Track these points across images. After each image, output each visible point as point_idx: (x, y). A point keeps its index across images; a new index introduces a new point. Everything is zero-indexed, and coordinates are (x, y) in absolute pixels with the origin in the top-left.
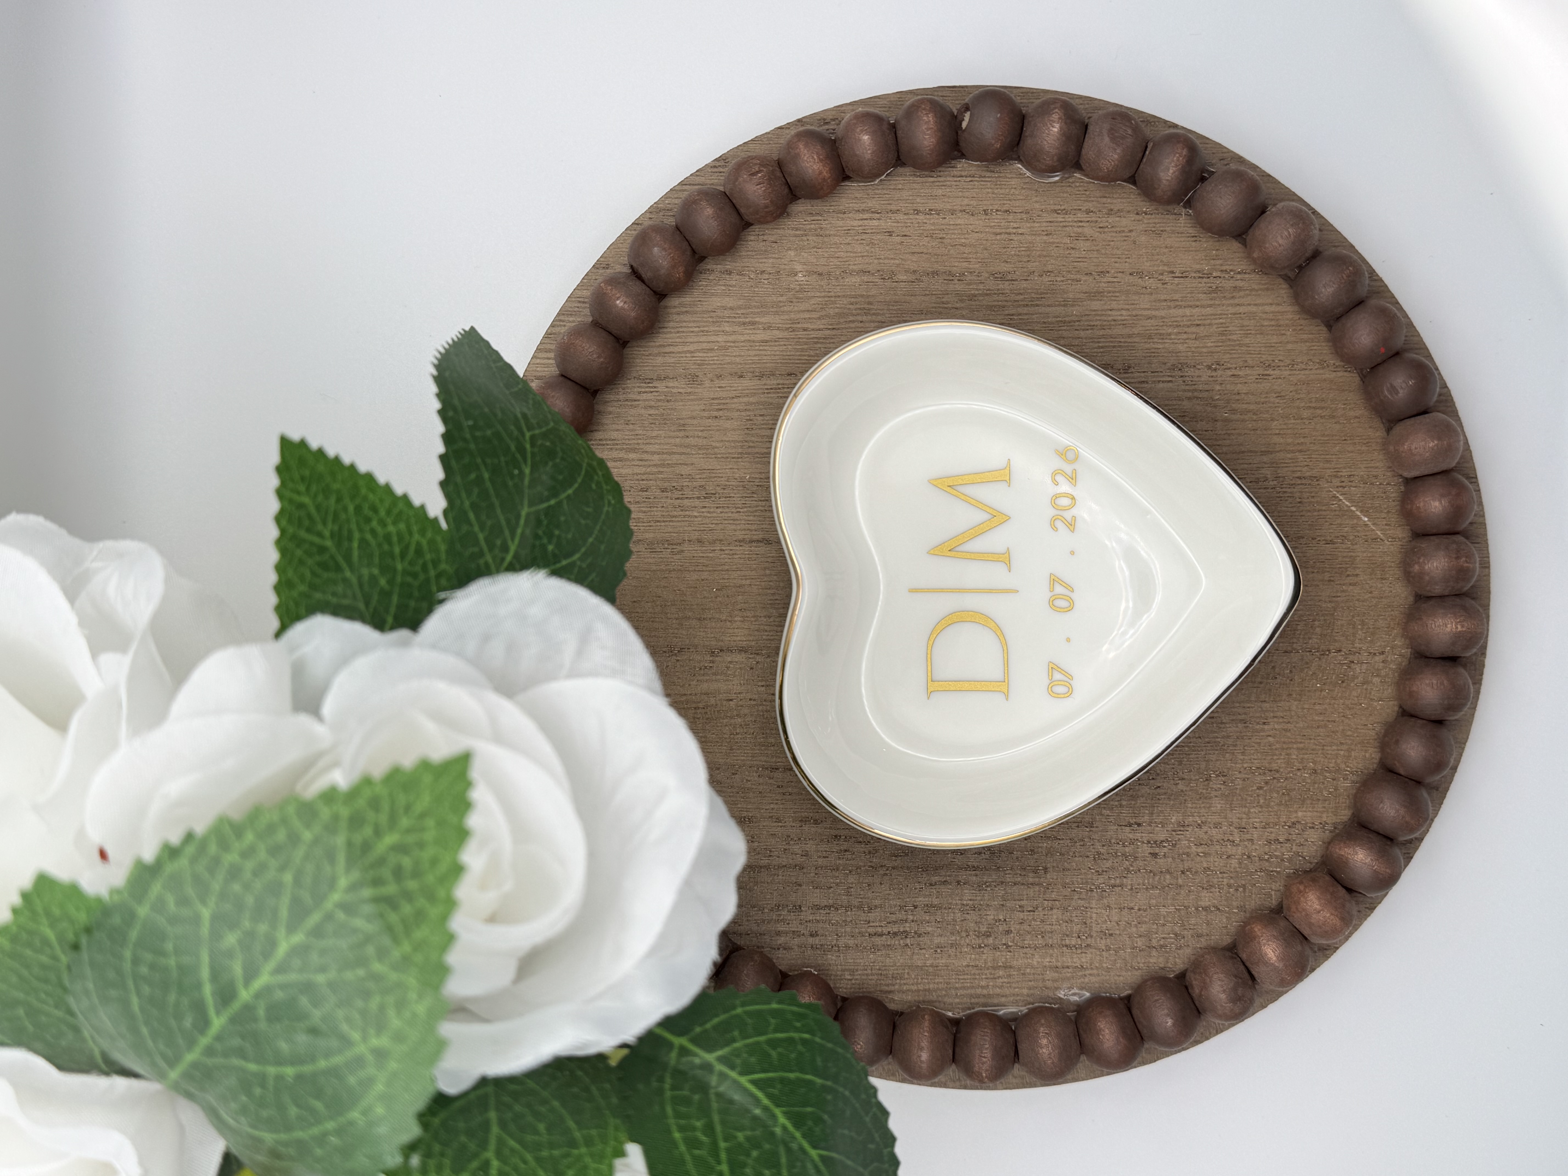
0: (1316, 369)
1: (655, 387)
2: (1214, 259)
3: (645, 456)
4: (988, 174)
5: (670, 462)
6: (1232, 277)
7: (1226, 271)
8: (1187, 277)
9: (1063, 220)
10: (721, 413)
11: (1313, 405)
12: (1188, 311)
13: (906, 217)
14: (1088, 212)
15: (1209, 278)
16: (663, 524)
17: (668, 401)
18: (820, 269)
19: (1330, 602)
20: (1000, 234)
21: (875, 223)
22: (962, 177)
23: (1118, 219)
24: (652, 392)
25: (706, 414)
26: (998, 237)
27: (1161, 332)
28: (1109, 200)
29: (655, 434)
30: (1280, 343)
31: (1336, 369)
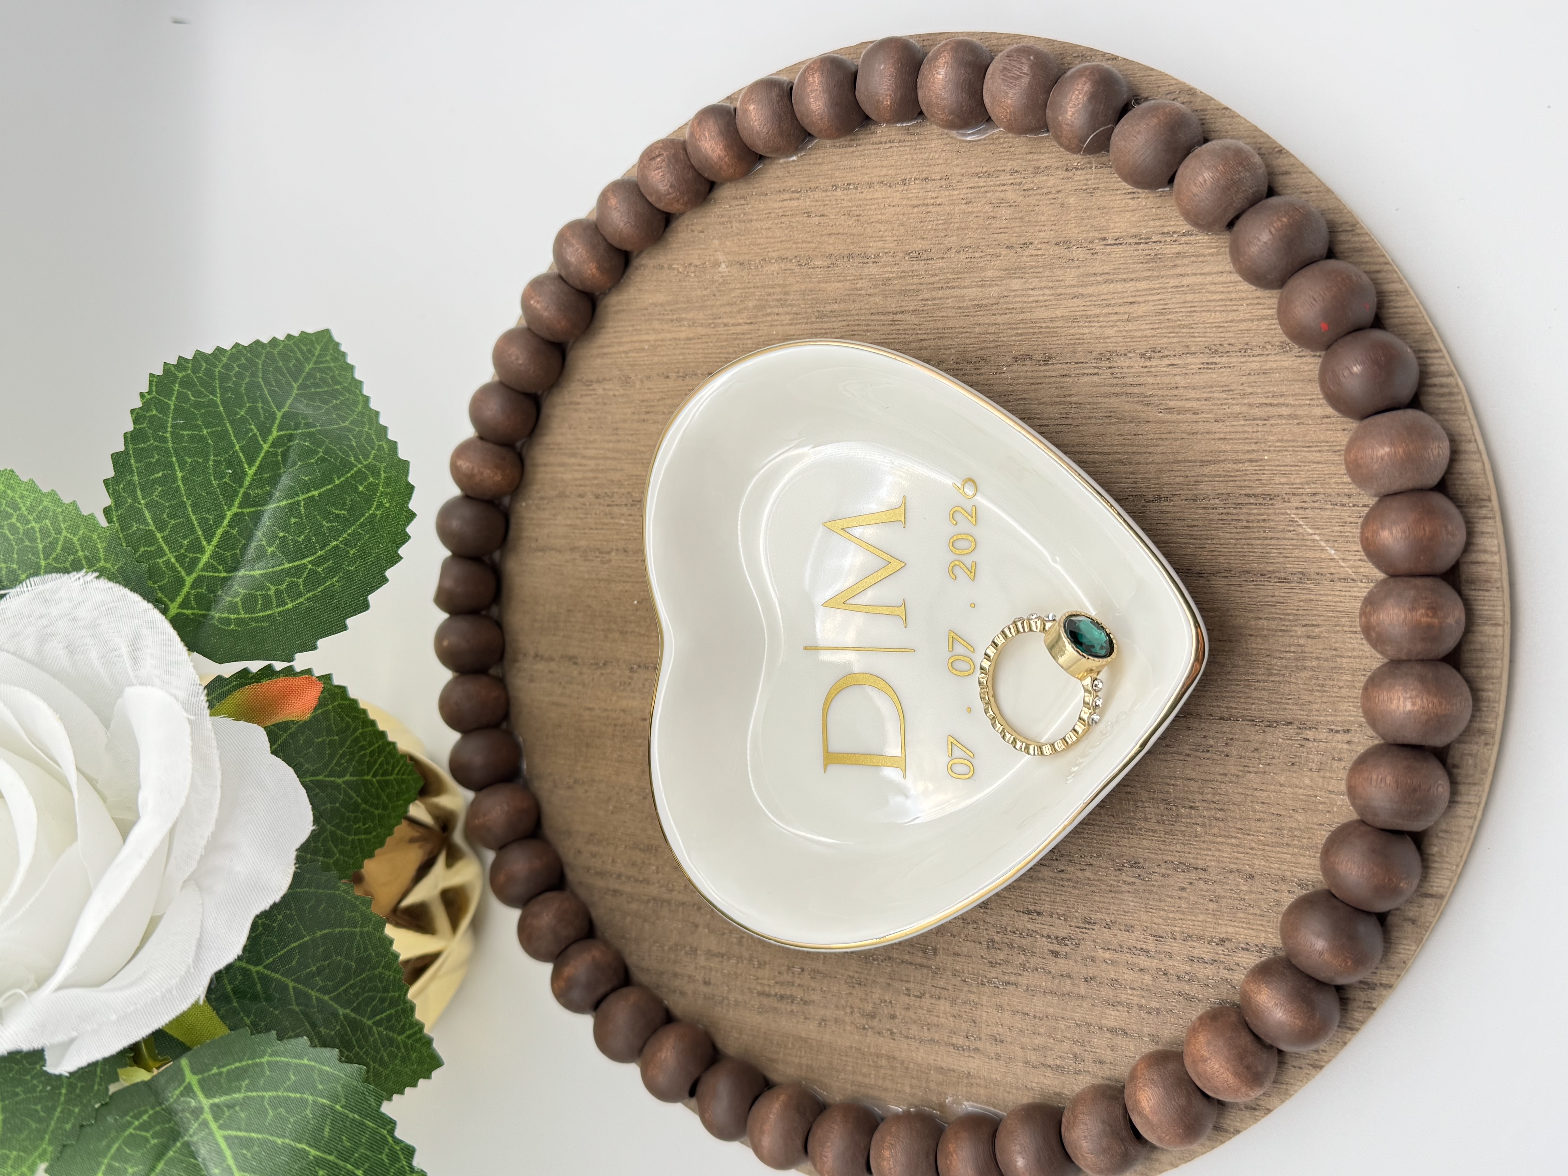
0: (1276, 355)
1: (594, 390)
3: (583, 461)
4: (908, 138)
5: (603, 467)
10: (647, 417)
11: (1269, 401)
12: (1119, 287)
13: (824, 194)
16: (595, 532)
17: (604, 404)
18: (741, 259)
19: (1281, 658)
20: (918, 206)
22: (881, 143)
24: (592, 395)
26: (915, 210)
27: (1088, 313)
30: (1231, 321)
31: (1301, 354)
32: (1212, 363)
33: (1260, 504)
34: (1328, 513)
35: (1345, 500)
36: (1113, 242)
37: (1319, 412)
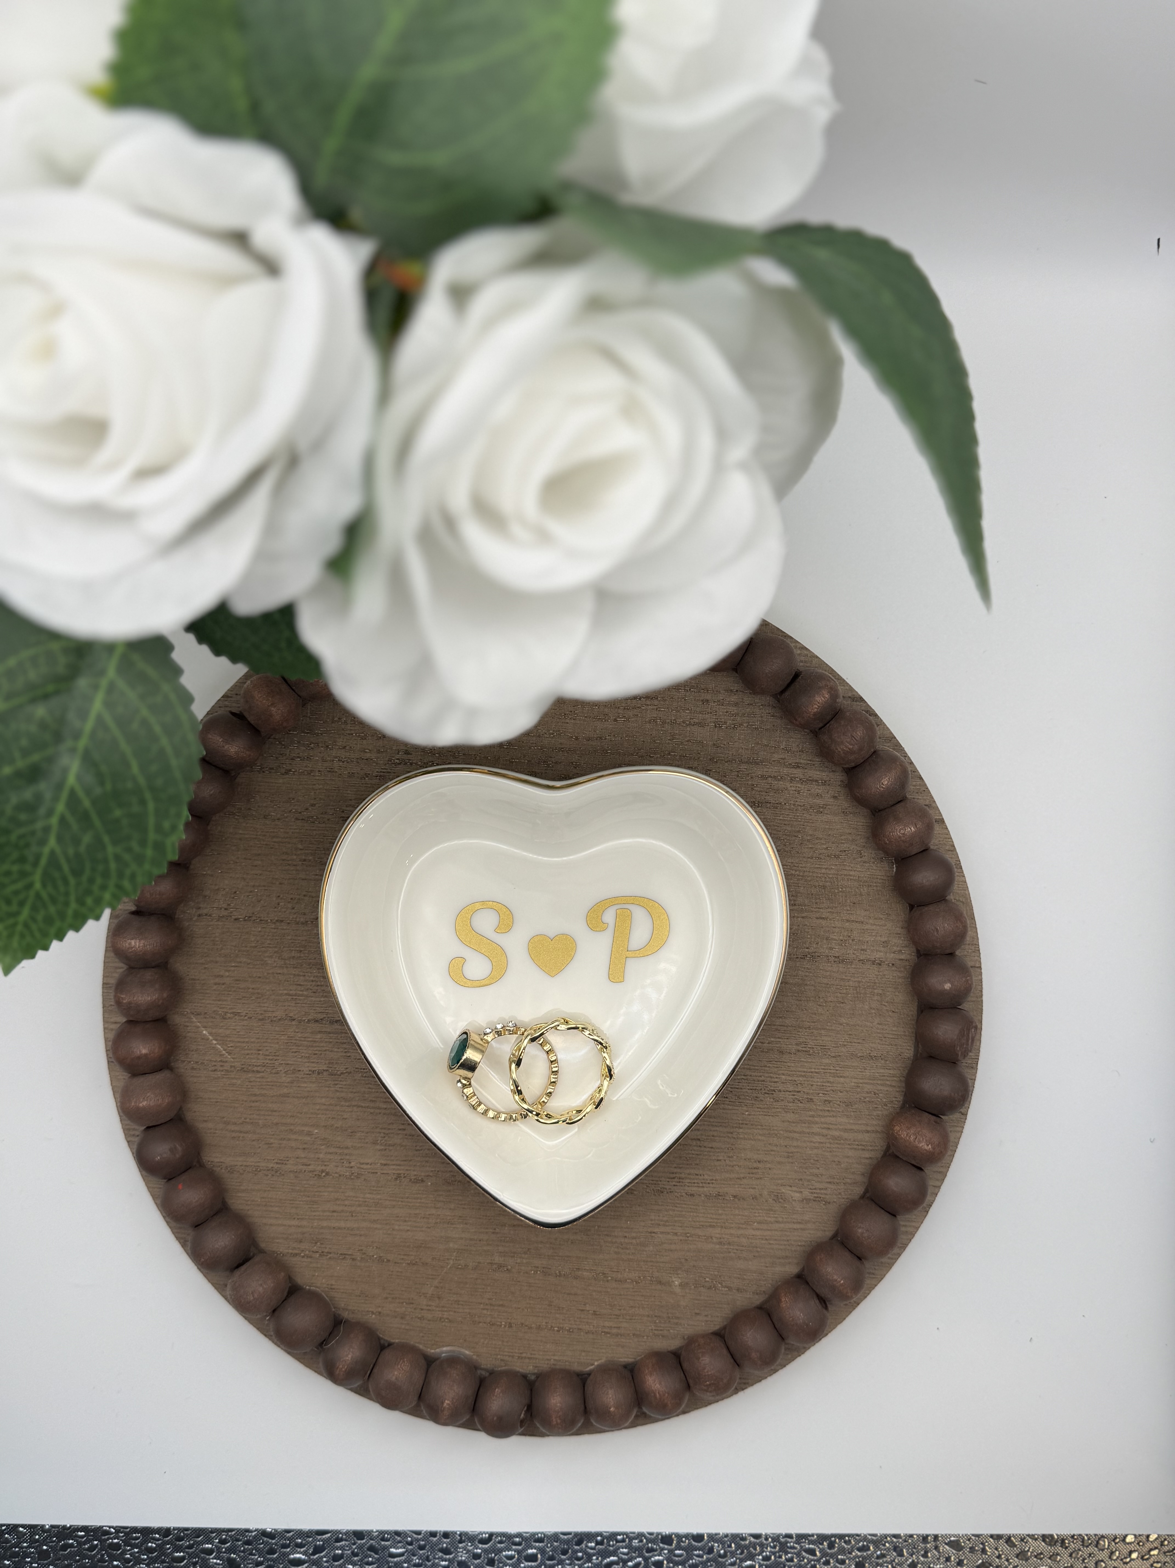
0: (236, 1166)
1: (812, 1193)
2: (318, 1268)
3: (825, 1132)
4: (506, 1358)
5: (803, 1125)
6: (303, 1251)
7: (307, 1257)
8: (341, 1254)
9: (443, 1313)
10: (755, 1165)
11: (242, 1135)
12: (342, 1224)
13: (580, 1327)
14: (421, 1318)
15: (323, 1252)
16: (813, 1070)
17: (801, 1179)
18: (659, 1287)
19: (241, 962)
20: (500, 1305)
21: (607, 1324)
22: (529, 1358)
23: (398, 1310)
24: (815, 1189)
25: (769, 1165)
27: (367, 1208)
28: (403, 1326)
29: (815, 1151)
30: (265, 1191)
31: (220, 1164)
32: (279, 1163)
33: (250, 1065)
34: (207, 1058)
35: (195, 1066)
36: (347, 1256)
37: (210, 1125)
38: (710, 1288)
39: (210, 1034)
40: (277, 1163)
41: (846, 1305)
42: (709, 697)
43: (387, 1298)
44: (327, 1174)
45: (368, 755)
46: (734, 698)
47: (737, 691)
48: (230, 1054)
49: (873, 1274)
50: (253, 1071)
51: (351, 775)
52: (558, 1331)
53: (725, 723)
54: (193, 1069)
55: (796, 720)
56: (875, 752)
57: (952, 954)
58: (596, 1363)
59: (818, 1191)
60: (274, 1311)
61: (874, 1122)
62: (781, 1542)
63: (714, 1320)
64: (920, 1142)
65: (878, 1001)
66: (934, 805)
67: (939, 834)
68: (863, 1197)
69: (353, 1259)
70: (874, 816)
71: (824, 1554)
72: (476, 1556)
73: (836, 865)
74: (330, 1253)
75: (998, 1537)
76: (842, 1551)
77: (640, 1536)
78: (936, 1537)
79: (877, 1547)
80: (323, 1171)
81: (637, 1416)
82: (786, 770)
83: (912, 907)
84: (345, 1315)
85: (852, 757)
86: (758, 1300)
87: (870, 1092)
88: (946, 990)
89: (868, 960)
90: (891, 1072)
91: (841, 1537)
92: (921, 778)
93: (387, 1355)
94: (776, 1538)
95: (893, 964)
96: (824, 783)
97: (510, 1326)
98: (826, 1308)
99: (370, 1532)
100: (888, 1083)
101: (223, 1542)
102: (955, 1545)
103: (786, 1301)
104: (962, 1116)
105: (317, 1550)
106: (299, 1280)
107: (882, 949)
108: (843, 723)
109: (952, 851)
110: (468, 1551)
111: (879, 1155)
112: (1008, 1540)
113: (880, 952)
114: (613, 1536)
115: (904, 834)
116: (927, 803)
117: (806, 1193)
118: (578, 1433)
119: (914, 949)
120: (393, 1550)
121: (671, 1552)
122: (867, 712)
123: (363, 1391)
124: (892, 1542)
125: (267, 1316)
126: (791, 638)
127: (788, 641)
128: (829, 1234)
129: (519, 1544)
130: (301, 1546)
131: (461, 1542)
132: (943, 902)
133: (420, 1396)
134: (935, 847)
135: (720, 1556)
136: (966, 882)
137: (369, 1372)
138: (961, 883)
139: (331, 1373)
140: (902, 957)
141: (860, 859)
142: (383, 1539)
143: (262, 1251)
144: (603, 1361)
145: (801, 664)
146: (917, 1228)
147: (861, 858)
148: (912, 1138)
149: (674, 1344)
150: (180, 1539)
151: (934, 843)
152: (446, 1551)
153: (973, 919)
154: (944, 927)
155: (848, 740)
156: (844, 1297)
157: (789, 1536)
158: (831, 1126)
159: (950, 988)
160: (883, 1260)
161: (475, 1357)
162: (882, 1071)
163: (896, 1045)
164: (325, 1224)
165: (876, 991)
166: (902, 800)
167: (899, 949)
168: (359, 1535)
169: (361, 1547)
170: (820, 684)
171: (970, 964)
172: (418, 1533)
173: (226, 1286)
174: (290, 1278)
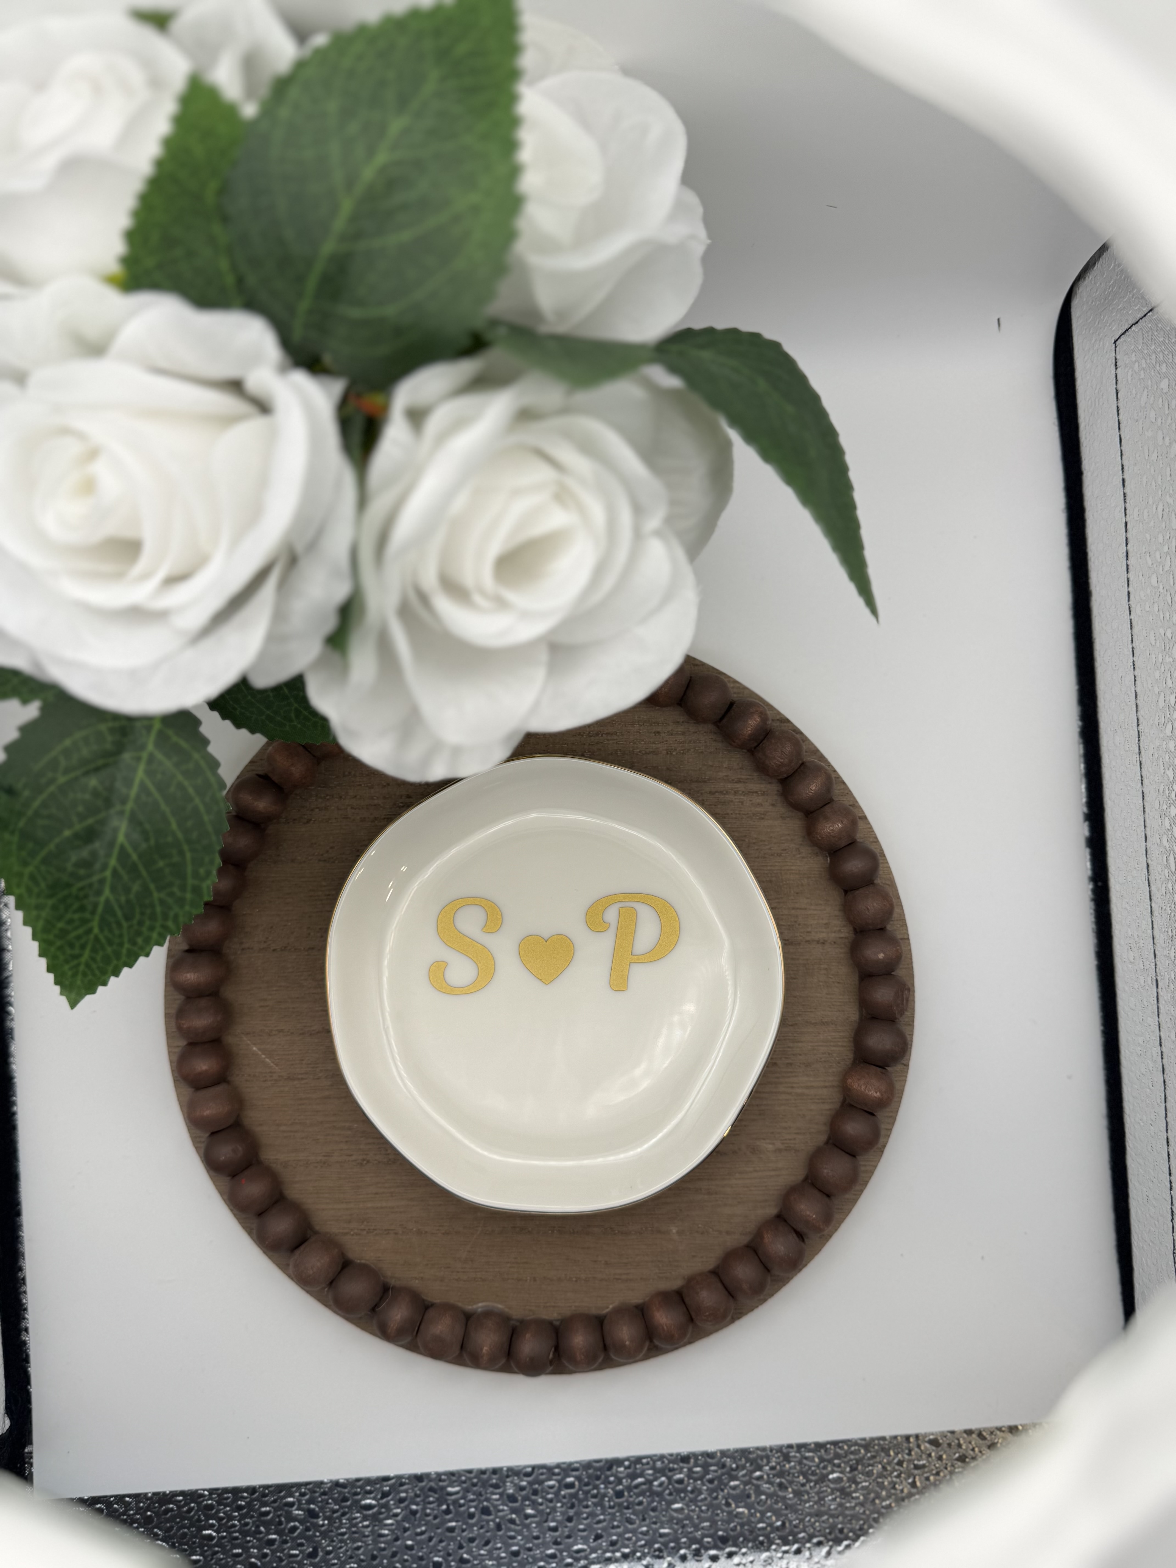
0: (290, 1161)
1: (783, 1144)
2: (366, 1243)
4: (534, 1308)
6: (352, 1230)
7: (356, 1235)
8: (385, 1230)
9: (476, 1273)
11: (292, 1134)
12: (384, 1204)
13: (595, 1276)
14: (458, 1280)
15: (369, 1230)
19: (281, 987)
20: (524, 1263)
21: (617, 1271)
22: (552, 1307)
23: (437, 1274)
26: (525, 1260)
28: (443, 1288)
30: (316, 1181)
31: (276, 1161)
32: (326, 1156)
33: (295, 1074)
34: (257, 1071)
35: (248, 1078)
36: (390, 1231)
37: (265, 1128)
38: (702, 1233)
39: (260, 1050)
40: (324, 1156)
41: (820, 1238)
42: (659, 729)
43: (427, 1265)
44: (368, 1162)
45: (376, 802)
46: (680, 729)
47: (683, 722)
48: (277, 1065)
49: (841, 1209)
50: (299, 1079)
51: (363, 820)
52: (576, 1281)
53: (675, 750)
54: (247, 1081)
55: (734, 742)
56: (803, 764)
57: (882, 929)
58: (611, 1307)
59: (788, 1142)
60: (331, 1283)
61: (831, 1079)
62: (784, 1452)
63: (708, 1261)
64: (869, 1090)
65: (825, 974)
66: (856, 804)
67: (864, 829)
68: (827, 1143)
69: (396, 1234)
70: (807, 817)
71: (822, 1460)
72: (522, 1489)
73: (779, 862)
74: (375, 1230)
75: (969, 1432)
76: (837, 1456)
77: (662, 1457)
78: (917, 1437)
79: (867, 1451)
80: (364, 1160)
81: (649, 1349)
82: (729, 786)
83: (846, 892)
84: (393, 1282)
85: (784, 769)
86: (745, 1240)
87: (825, 1053)
88: (880, 959)
89: (813, 941)
90: (842, 1034)
91: (835, 1443)
92: (844, 783)
93: (431, 1313)
94: (779, 1449)
95: (835, 942)
96: (763, 794)
97: (535, 1280)
98: (803, 1241)
99: (428, 1475)
100: (840, 1044)
101: (303, 1495)
102: (935, 1443)
103: (768, 1238)
104: (905, 1067)
105: (385, 1495)
106: (351, 1255)
107: (824, 930)
108: (773, 741)
109: (875, 842)
110: (515, 1485)
111: (837, 1106)
112: (980, 1435)
113: (823, 932)
114: (638, 1460)
115: (832, 830)
116: (851, 803)
117: (779, 1145)
118: (600, 1368)
119: (851, 928)
120: (450, 1489)
121: (690, 1470)
122: (794, 731)
123: (413, 1347)
124: (879, 1445)
125: (325, 1288)
126: (724, 674)
127: (722, 677)
128: (801, 1177)
129: (558, 1474)
130: (370, 1492)
131: (508, 1476)
132: (871, 885)
133: (462, 1347)
134: (861, 840)
135: (732, 1469)
136: (889, 867)
137: (417, 1329)
138: (885, 869)
139: (385, 1333)
140: (842, 935)
141: (798, 856)
142: (440, 1480)
143: (316, 1233)
144: (616, 1304)
145: (735, 695)
146: (875, 1167)
147: (799, 854)
148: (863, 1088)
149: (676, 1284)
150: (265, 1495)
151: (859, 837)
152: (496, 1486)
153: (898, 898)
154: (874, 906)
155: (779, 755)
156: (818, 1230)
157: (790, 1446)
158: (794, 1085)
159: (884, 958)
160: (847, 1196)
161: (507, 1310)
162: (834, 1034)
163: (843, 1011)
164: (369, 1205)
165: (822, 966)
166: (830, 801)
167: (838, 929)
168: (419, 1478)
169: (422, 1489)
170: (751, 710)
171: (899, 937)
172: (470, 1472)
173: (288, 1265)
174: (343, 1255)
